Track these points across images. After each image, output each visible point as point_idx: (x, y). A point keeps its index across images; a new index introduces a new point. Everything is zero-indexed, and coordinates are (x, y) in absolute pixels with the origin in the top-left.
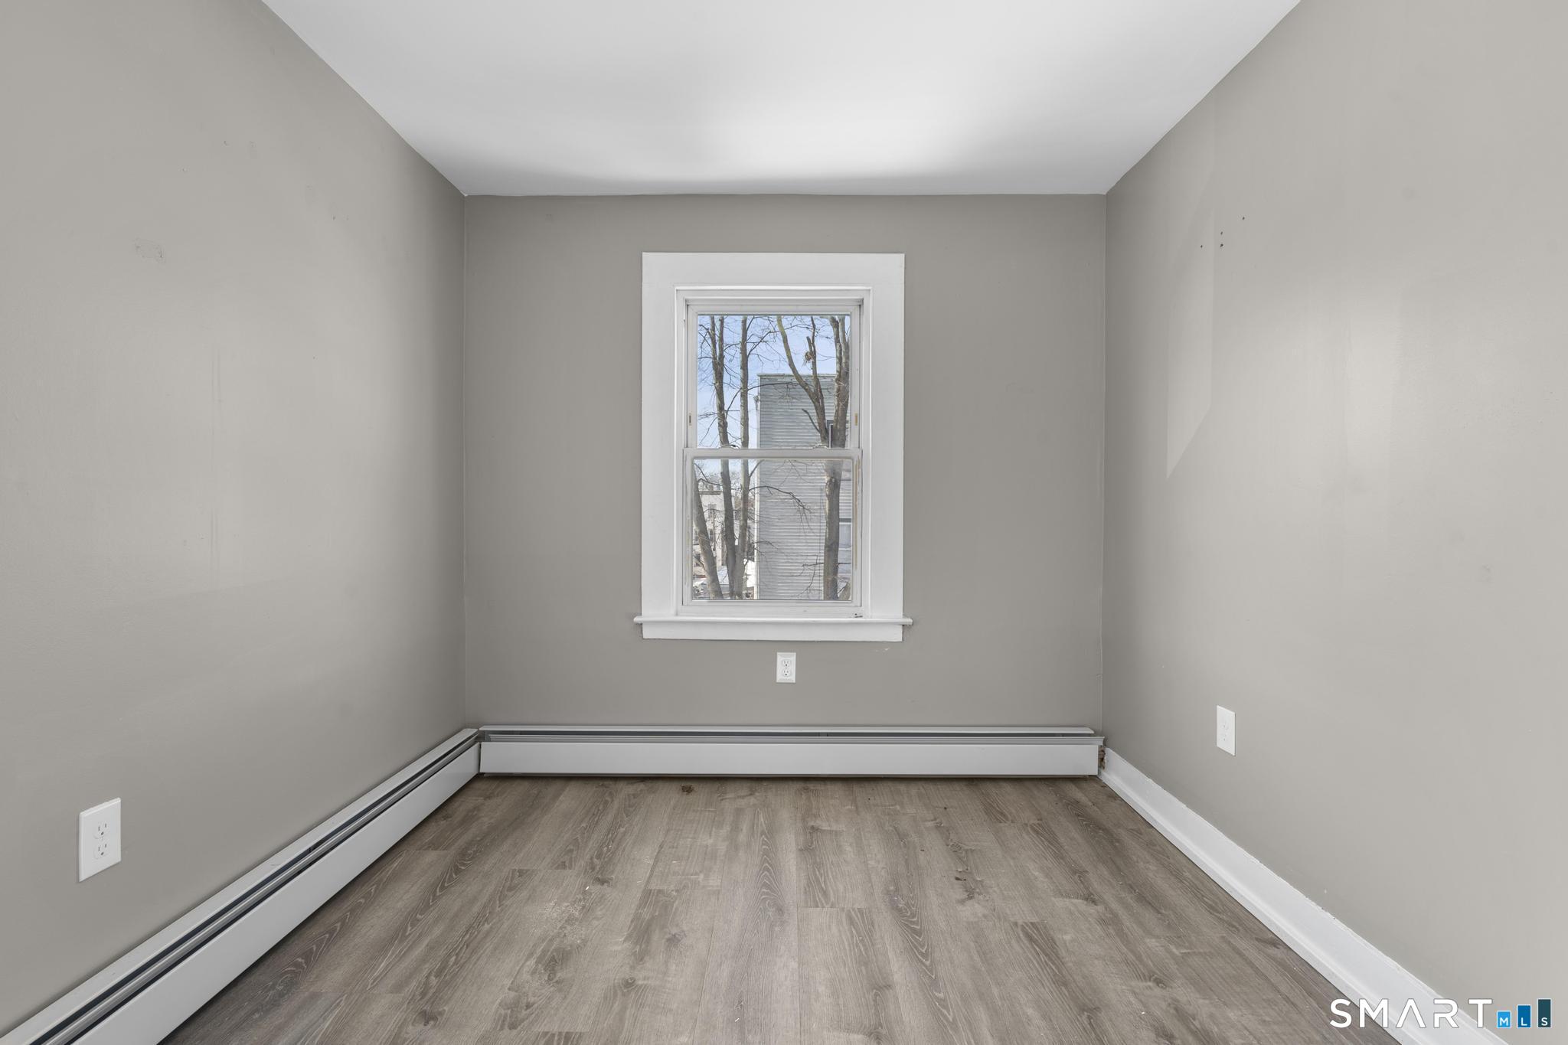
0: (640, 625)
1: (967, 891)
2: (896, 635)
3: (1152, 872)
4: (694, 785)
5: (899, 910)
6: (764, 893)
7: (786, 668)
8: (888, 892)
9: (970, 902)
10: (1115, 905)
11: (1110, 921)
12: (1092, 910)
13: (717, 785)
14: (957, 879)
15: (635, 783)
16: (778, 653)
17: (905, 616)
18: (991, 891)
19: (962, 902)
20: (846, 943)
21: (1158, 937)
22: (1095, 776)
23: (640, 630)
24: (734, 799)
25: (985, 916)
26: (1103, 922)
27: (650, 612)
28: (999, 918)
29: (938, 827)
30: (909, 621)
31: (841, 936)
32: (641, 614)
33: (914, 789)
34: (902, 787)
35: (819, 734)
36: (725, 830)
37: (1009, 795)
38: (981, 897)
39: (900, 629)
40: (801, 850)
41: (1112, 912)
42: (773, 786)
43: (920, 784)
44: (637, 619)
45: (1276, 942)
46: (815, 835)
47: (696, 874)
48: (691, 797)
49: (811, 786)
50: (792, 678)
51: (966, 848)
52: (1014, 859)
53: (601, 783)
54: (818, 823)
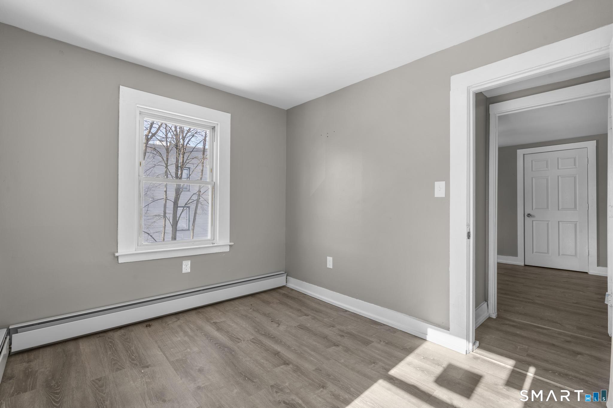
0: (118, 257)
1: (277, 324)
2: (227, 249)
3: (314, 305)
4: (150, 323)
5: (264, 334)
6: (218, 346)
7: (186, 267)
8: (256, 332)
9: (280, 326)
10: (312, 315)
11: (314, 318)
12: (309, 317)
13: (160, 321)
14: (272, 322)
15: (118, 330)
16: (183, 261)
17: (230, 242)
18: (282, 321)
19: (278, 326)
20: (258, 348)
21: (326, 318)
22: (284, 287)
23: (117, 260)
24: (173, 323)
25: (287, 328)
26: (313, 319)
27: (121, 251)
28: (291, 327)
29: (254, 310)
30: (232, 243)
31: (254, 347)
32: (117, 252)
33: (237, 302)
34: (232, 302)
35: (200, 291)
36: (181, 333)
37: (265, 297)
38: (282, 324)
39: (228, 247)
40: (217, 330)
41: (313, 316)
42: (185, 314)
43: (237, 300)
44: (116, 254)
45: (346, 311)
46: (217, 324)
47: (185, 350)
48: (153, 328)
49: (200, 310)
50: (189, 271)
51: (268, 313)
52: (281, 312)
53: (98, 336)
54: (214, 321)
